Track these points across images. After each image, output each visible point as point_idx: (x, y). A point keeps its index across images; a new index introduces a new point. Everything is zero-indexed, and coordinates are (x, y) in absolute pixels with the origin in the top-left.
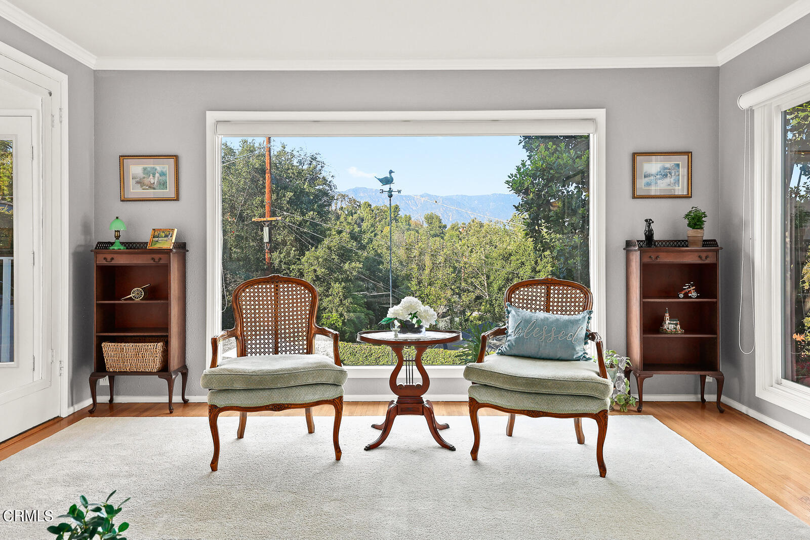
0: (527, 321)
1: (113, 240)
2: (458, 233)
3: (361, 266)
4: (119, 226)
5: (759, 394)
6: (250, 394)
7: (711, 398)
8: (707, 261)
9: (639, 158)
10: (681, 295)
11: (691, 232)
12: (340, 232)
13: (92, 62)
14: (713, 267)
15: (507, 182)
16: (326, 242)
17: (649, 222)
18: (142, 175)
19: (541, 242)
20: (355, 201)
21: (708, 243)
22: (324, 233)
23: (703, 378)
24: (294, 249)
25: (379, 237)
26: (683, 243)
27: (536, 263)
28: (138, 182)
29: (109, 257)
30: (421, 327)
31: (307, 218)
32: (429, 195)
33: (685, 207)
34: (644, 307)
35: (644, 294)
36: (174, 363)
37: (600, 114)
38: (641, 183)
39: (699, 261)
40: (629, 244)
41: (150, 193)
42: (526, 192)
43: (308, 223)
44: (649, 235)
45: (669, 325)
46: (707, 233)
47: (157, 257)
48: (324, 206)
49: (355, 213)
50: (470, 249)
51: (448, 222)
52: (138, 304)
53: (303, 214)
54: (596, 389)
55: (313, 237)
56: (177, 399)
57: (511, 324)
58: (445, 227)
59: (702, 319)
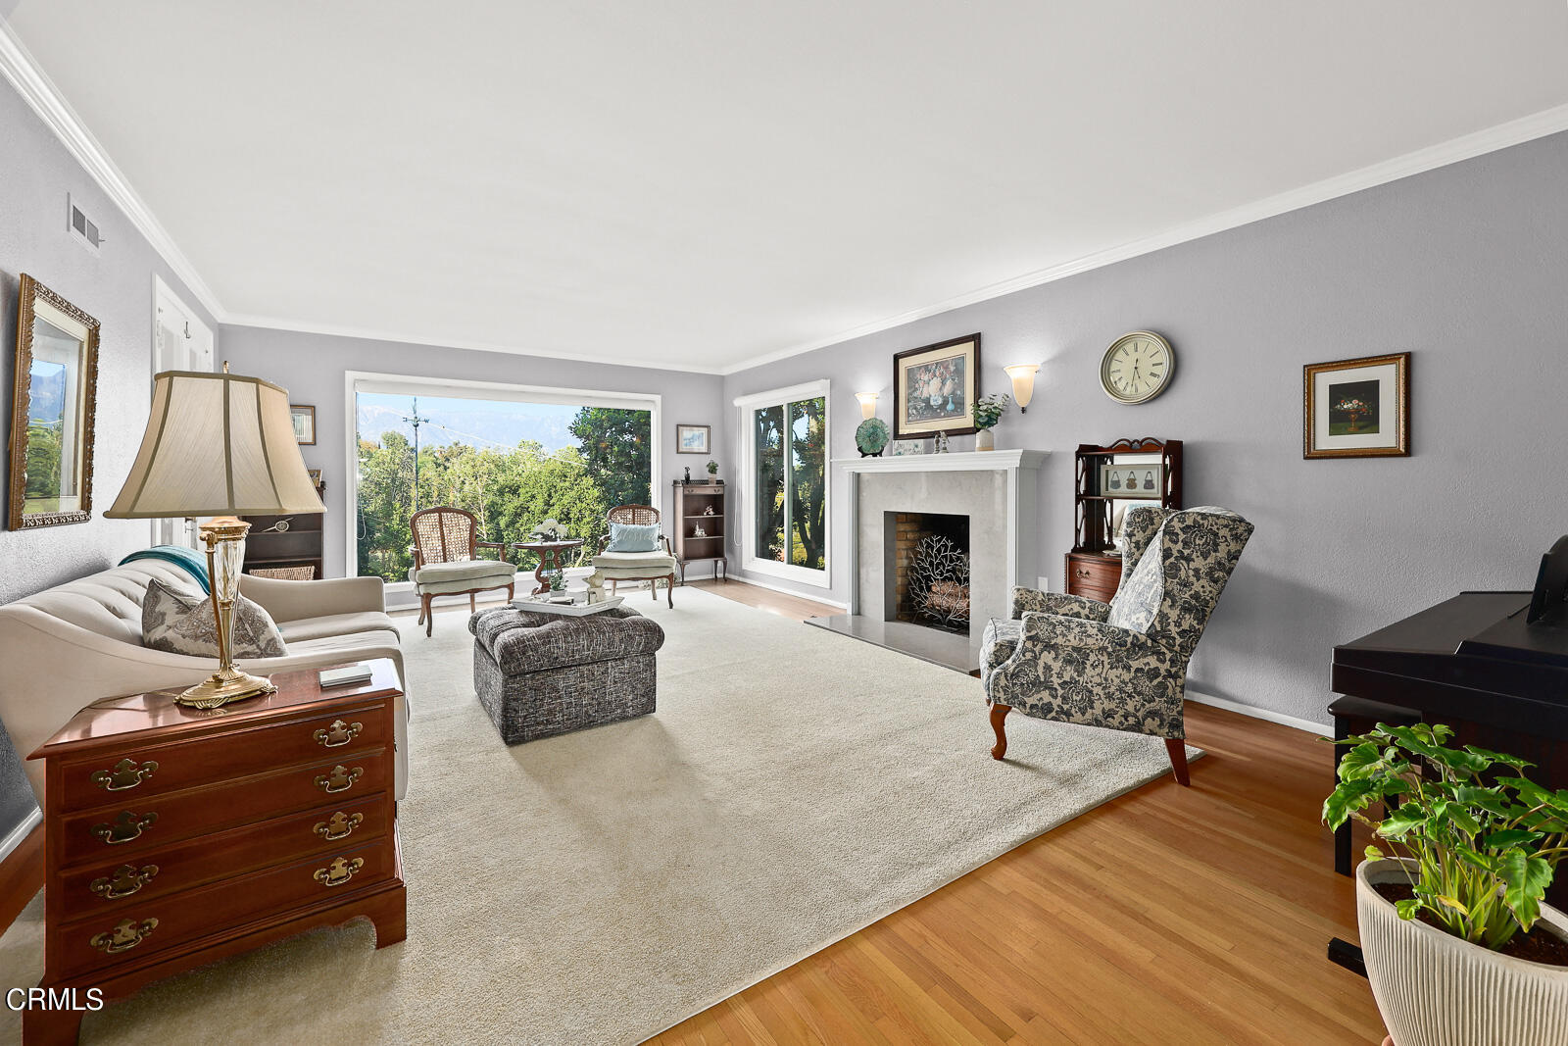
0: (624, 531)
2: (432, 458)
5: (744, 567)
6: (459, 584)
7: (720, 575)
8: (719, 493)
9: (680, 428)
10: (705, 514)
11: (710, 475)
14: (722, 496)
15: (571, 428)
17: (687, 469)
21: (719, 482)
23: (716, 562)
26: (705, 482)
27: (550, 495)
30: (556, 538)
33: (707, 460)
34: (686, 521)
35: (686, 513)
37: (658, 398)
38: (682, 443)
39: (713, 493)
40: (675, 482)
42: (587, 438)
44: (687, 478)
45: (699, 532)
46: (719, 476)
52: (282, 535)
57: (613, 533)
59: (716, 528)
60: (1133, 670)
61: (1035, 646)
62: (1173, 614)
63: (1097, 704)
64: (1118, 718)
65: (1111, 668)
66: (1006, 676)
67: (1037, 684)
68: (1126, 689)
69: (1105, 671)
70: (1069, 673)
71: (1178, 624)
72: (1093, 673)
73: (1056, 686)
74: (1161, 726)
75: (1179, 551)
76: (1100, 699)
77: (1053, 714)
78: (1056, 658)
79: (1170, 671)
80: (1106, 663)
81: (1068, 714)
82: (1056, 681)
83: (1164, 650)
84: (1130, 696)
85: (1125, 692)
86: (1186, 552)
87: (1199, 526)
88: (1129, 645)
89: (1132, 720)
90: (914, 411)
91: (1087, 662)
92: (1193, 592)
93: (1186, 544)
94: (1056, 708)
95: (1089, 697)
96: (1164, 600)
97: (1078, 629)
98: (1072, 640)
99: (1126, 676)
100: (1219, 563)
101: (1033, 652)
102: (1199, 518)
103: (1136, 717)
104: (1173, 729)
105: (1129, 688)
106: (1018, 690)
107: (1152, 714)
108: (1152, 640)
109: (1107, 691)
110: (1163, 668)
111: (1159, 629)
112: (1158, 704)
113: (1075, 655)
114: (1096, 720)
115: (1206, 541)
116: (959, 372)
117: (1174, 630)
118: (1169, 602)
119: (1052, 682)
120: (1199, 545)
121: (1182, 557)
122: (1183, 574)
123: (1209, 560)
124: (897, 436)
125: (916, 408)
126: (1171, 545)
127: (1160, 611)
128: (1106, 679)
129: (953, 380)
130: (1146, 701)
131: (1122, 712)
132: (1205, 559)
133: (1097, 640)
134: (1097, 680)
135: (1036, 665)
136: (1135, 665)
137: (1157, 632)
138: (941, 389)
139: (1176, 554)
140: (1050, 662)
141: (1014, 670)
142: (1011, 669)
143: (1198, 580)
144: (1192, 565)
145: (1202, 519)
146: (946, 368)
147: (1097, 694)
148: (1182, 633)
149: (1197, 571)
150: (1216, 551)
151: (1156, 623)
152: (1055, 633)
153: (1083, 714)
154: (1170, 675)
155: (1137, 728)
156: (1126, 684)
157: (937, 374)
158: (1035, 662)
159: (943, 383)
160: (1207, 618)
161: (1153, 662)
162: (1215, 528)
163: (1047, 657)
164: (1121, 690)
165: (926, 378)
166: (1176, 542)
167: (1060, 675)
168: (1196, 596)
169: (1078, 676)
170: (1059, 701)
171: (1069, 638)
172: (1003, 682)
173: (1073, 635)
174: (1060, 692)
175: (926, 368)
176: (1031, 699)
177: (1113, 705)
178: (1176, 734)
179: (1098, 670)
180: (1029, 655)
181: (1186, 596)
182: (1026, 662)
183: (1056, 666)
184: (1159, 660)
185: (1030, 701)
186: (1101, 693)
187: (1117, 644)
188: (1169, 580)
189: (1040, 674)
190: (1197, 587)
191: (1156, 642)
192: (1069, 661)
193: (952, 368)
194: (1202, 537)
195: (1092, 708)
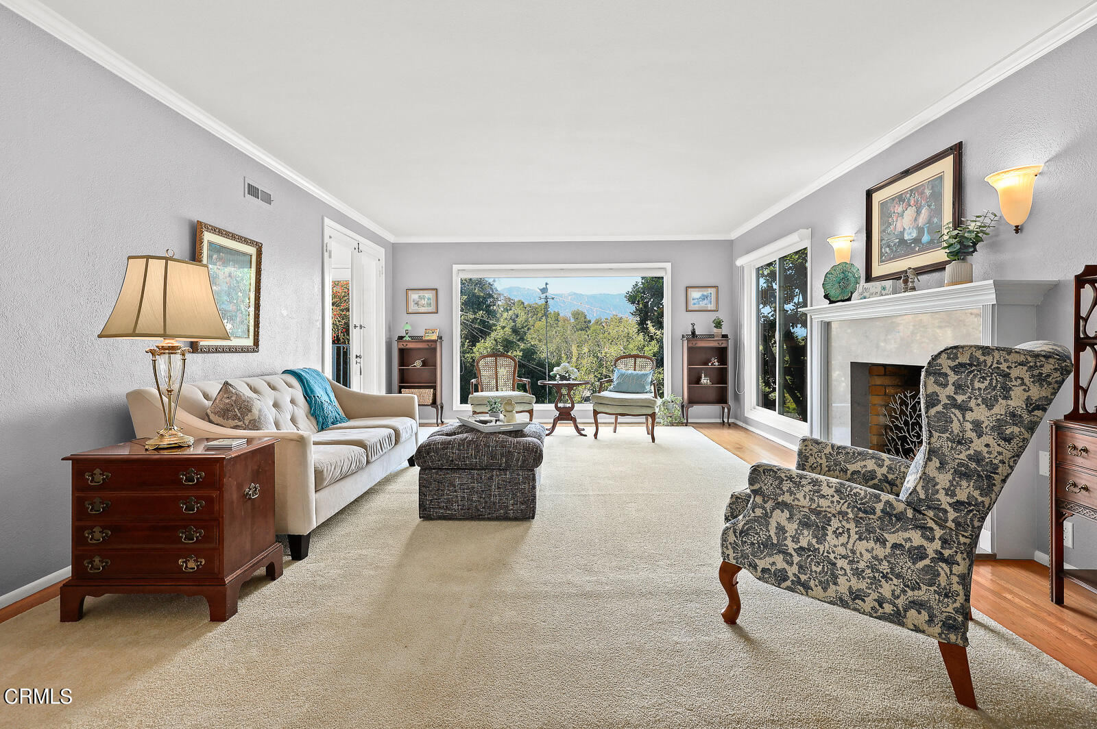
0: (622, 375)
1: (404, 334)
2: (601, 327)
3: (521, 354)
4: (408, 327)
5: (746, 414)
7: (725, 420)
8: (723, 346)
9: (689, 290)
10: (710, 364)
11: (715, 330)
12: (503, 328)
13: (392, 239)
14: (726, 348)
16: (493, 335)
17: (693, 325)
18: (418, 300)
19: (648, 335)
20: (510, 299)
21: (724, 336)
22: (490, 327)
23: (723, 408)
24: (467, 341)
25: (531, 331)
26: (711, 336)
28: (416, 304)
29: (405, 344)
31: (477, 316)
32: (575, 294)
33: (713, 316)
34: (691, 370)
35: (691, 364)
36: (438, 402)
37: (668, 266)
38: (691, 302)
39: (718, 345)
40: (683, 336)
41: (422, 310)
42: (637, 304)
43: (479, 321)
45: (705, 381)
46: (724, 331)
47: (430, 344)
48: (489, 306)
49: (511, 310)
50: (610, 341)
51: (592, 317)
52: (418, 369)
53: (475, 313)
54: (651, 403)
55: (481, 331)
56: (439, 421)
57: (615, 377)
58: (590, 322)
59: (721, 376)
60: (889, 545)
61: (765, 502)
62: (944, 479)
63: (841, 580)
64: (870, 603)
65: (860, 539)
66: (735, 532)
67: (768, 546)
68: (881, 568)
69: (852, 541)
70: (806, 539)
71: (950, 492)
72: (835, 542)
73: (791, 551)
74: (930, 621)
75: (949, 397)
76: (845, 574)
77: (788, 583)
78: (790, 519)
79: (941, 553)
80: (852, 532)
81: (806, 587)
82: (791, 546)
83: (931, 524)
84: (884, 576)
85: (878, 571)
86: (960, 398)
87: (979, 364)
88: (879, 513)
89: (888, 608)
90: (887, 249)
91: (829, 528)
92: (971, 452)
93: (959, 387)
94: (792, 578)
95: (832, 570)
96: (929, 459)
97: (809, 487)
98: (802, 499)
99: (880, 552)
100: (1013, 415)
101: (764, 508)
102: (978, 354)
103: (894, 605)
104: (948, 630)
105: (885, 568)
106: (748, 549)
107: (918, 605)
108: (915, 509)
109: (855, 566)
110: (932, 548)
111: (922, 496)
112: (923, 594)
113: (813, 518)
114: (841, 599)
115: (990, 384)
116: (937, 196)
117: (944, 500)
118: (935, 462)
119: (785, 545)
120: (979, 389)
121: (955, 405)
122: (955, 426)
123: (996, 410)
124: (869, 278)
125: (889, 246)
126: (937, 389)
127: (924, 473)
128: (853, 552)
129: (929, 206)
130: (908, 586)
131: (875, 596)
132: (990, 407)
133: (832, 502)
134: (842, 550)
135: (768, 524)
136: (892, 539)
137: (920, 500)
138: (916, 220)
139: (944, 400)
140: (784, 523)
141: (743, 526)
142: (740, 526)
143: (979, 436)
144: (969, 416)
145: (983, 354)
146: (922, 193)
147: (842, 568)
148: (957, 505)
149: (977, 425)
150: (1006, 398)
151: (919, 489)
152: (782, 490)
153: (825, 589)
154: (941, 558)
155: (897, 618)
156: (880, 561)
157: (912, 202)
158: (766, 520)
159: (918, 212)
160: (996, 489)
161: (916, 538)
162: (1004, 366)
163: (780, 517)
164: (873, 568)
165: (900, 209)
166: (945, 386)
167: (795, 539)
168: (977, 458)
169: (817, 542)
170: (795, 569)
171: (797, 496)
172: (732, 538)
173: (803, 493)
174: (796, 559)
175: (900, 198)
176: (763, 561)
177: (862, 585)
178: (953, 637)
179: (843, 539)
180: (759, 512)
181: (963, 456)
182: (756, 519)
183: (791, 528)
184: (923, 536)
185: (762, 564)
186: (848, 568)
187: (860, 509)
188: (936, 434)
189: (772, 533)
190: (978, 445)
191: (920, 512)
192: (805, 524)
193: (928, 192)
194: (984, 378)
195: (836, 584)
